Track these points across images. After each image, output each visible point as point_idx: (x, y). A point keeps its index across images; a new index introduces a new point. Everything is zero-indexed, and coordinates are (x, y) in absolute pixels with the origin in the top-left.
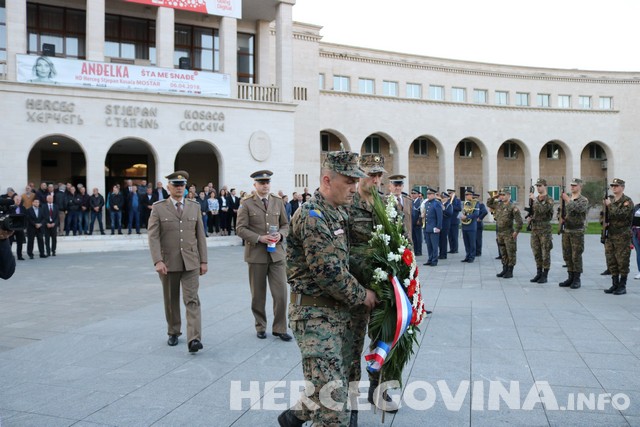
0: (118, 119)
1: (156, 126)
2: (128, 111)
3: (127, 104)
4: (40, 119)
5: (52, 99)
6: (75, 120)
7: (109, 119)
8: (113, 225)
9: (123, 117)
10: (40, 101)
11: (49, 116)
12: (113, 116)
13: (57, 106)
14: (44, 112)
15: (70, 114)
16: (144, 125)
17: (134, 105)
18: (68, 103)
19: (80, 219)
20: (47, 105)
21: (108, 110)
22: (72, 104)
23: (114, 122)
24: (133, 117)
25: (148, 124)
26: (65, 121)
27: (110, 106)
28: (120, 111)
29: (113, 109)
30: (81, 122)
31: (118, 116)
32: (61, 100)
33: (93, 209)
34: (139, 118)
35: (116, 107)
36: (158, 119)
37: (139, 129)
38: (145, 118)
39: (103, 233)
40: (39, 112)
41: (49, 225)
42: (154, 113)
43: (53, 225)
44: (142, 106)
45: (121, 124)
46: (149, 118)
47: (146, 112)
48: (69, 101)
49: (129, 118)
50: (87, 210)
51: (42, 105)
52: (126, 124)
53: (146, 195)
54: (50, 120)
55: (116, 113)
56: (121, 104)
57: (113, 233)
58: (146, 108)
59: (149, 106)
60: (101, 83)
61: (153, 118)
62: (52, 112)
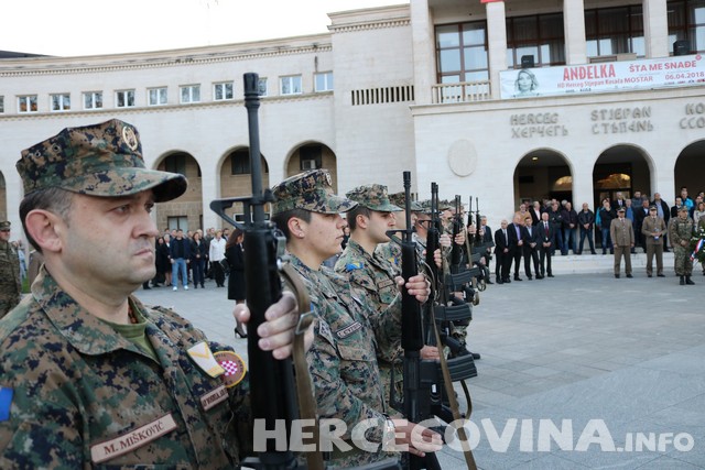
0: (605, 125)
1: (651, 128)
2: (617, 115)
3: (615, 107)
4: (524, 135)
5: (535, 112)
6: (559, 131)
7: (596, 126)
8: (604, 243)
9: (611, 122)
10: (523, 115)
11: (533, 130)
12: (600, 122)
13: (540, 119)
14: (528, 126)
15: (554, 125)
16: (635, 128)
17: (623, 106)
18: (552, 113)
19: (567, 238)
20: (531, 119)
21: (594, 116)
22: (556, 115)
23: (601, 129)
24: (623, 120)
25: (641, 127)
26: (549, 133)
27: (596, 112)
28: (607, 115)
29: (599, 115)
30: (565, 132)
31: (605, 122)
32: (543, 111)
33: (582, 227)
34: (630, 121)
35: (603, 112)
36: (653, 120)
37: (630, 132)
38: (637, 120)
39: (593, 253)
40: (522, 127)
41: (545, 244)
42: (647, 113)
43: (549, 244)
44: (633, 106)
45: (610, 129)
46: (642, 120)
47: (637, 114)
48: (552, 111)
49: (617, 122)
50: (576, 227)
51: (526, 120)
52: (615, 130)
53: (642, 209)
54: (534, 135)
55: (603, 118)
56: (608, 107)
57: (604, 253)
58: (637, 109)
59: (640, 106)
60: (585, 87)
61: (647, 119)
62: (536, 126)
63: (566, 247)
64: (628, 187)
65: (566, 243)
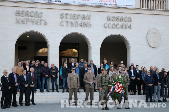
0: (67, 22)
1: (90, 26)
2: (73, 17)
3: (73, 12)
4: (23, 22)
5: (30, 10)
6: (43, 22)
7: (63, 21)
8: (64, 86)
9: (70, 21)
10: (23, 11)
11: (28, 20)
12: (64, 20)
13: (33, 14)
14: (26, 18)
15: (40, 19)
16: (82, 25)
17: (77, 13)
18: (39, 12)
19: (44, 82)
20: (27, 14)
21: (62, 16)
22: (41, 13)
23: (65, 24)
24: (76, 20)
25: (85, 25)
26: (37, 23)
27: (63, 14)
28: (69, 17)
29: (64, 16)
30: (46, 24)
31: (67, 20)
32: (35, 10)
33: (52, 77)
34: (80, 21)
35: (66, 14)
36: (91, 22)
37: (79, 27)
38: (83, 21)
39: (58, 91)
40: (22, 18)
41: (31, 86)
42: (88, 18)
43: (34, 85)
44: (82, 13)
45: (69, 25)
46: (86, 21)
47: (84, 18)
48: (39, 11)
49: (74, 21)
50: (48, 77)
51: (24, 14)
52: (72, 25)
53: (84, 68)
54: (28, 23)
55: (67, 18)
56: (69, 12)
57: (63, 92)
58: (84, 15)
59: (86, 13)
61: (88, 21)
62: (30, 18)
63: (43, 87)
64: (77, 56)
65: (43, 85)
